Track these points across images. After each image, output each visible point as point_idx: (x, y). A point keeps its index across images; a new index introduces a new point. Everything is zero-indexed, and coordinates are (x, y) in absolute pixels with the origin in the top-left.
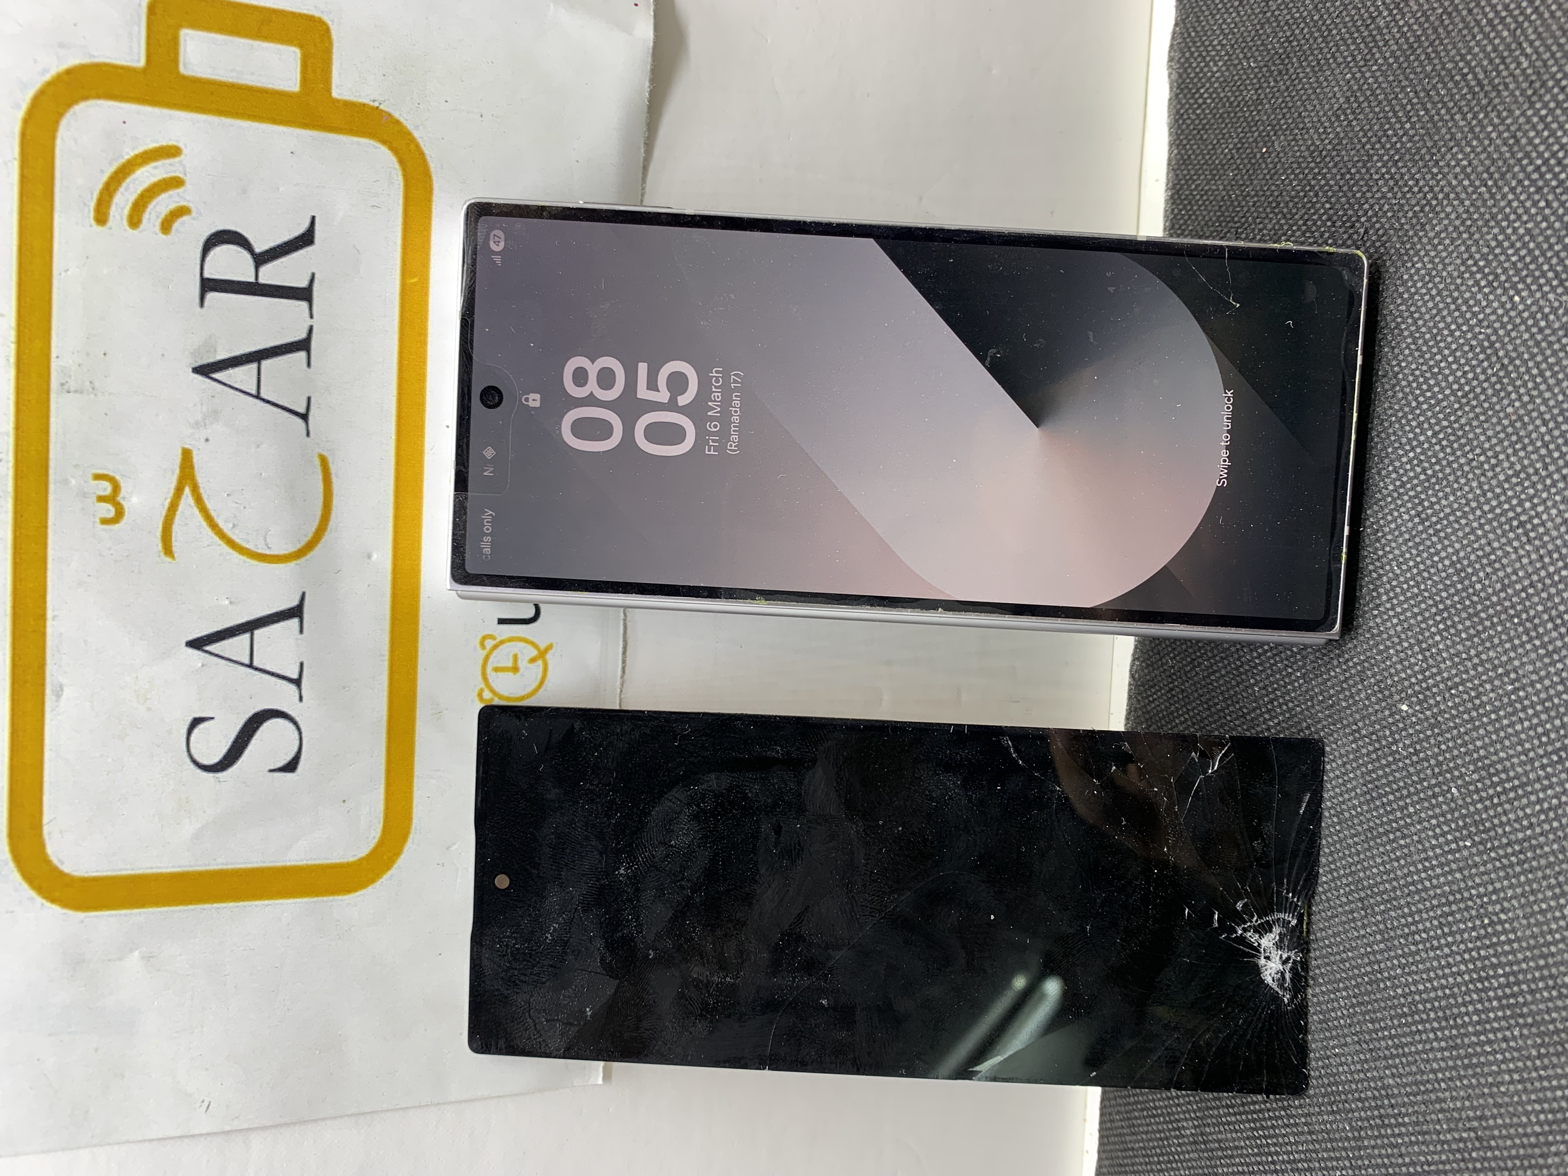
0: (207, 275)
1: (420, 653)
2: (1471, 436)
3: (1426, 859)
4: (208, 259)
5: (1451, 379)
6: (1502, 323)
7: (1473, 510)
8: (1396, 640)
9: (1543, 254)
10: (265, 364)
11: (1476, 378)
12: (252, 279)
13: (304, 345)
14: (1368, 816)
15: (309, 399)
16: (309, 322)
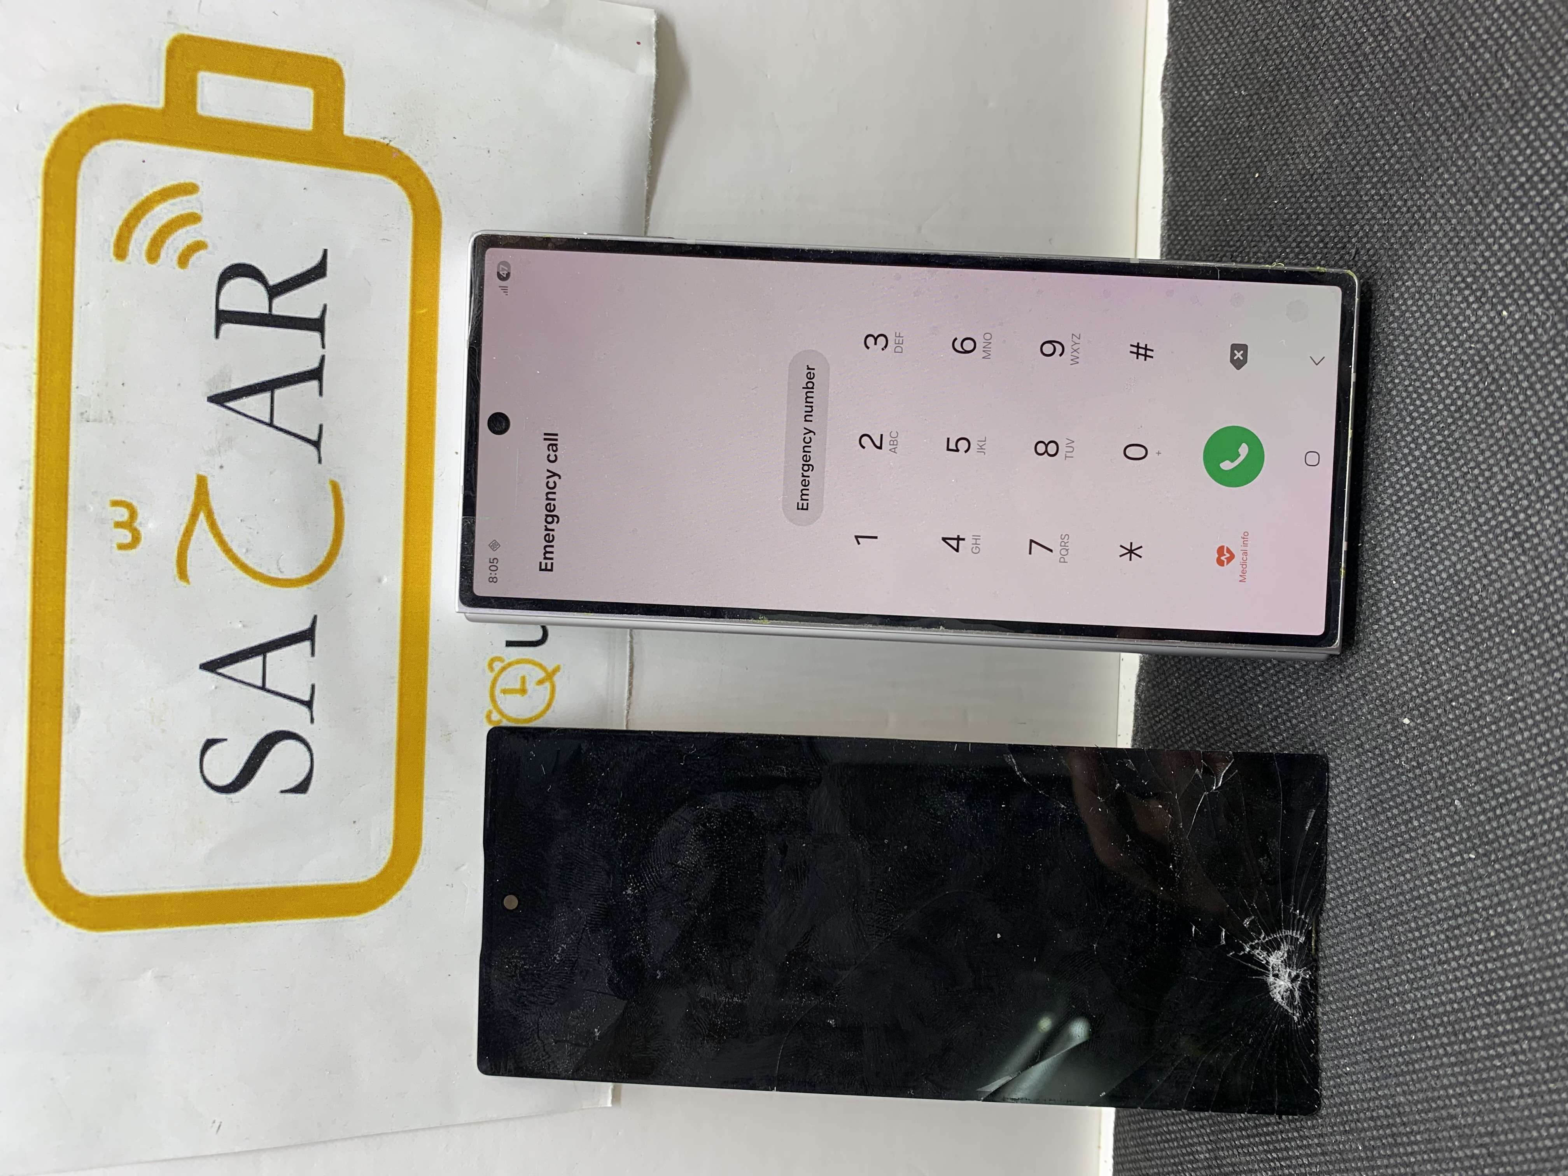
0: (222, 307)
1: (429, 676)
2: (1465, 449)
3: (1431, 873)
4: (224, 291)
5: (1443, 394)
6: (1491, 338)
7: (1469, 523)
8: (1396, 654)
9: (1529, 269)
10: (278, 392)
11: (1468, 392)
12: (266, 311)
13: (316, 374)
14: (1373, 830)
15: (321, 427)
16: (322, 352)
